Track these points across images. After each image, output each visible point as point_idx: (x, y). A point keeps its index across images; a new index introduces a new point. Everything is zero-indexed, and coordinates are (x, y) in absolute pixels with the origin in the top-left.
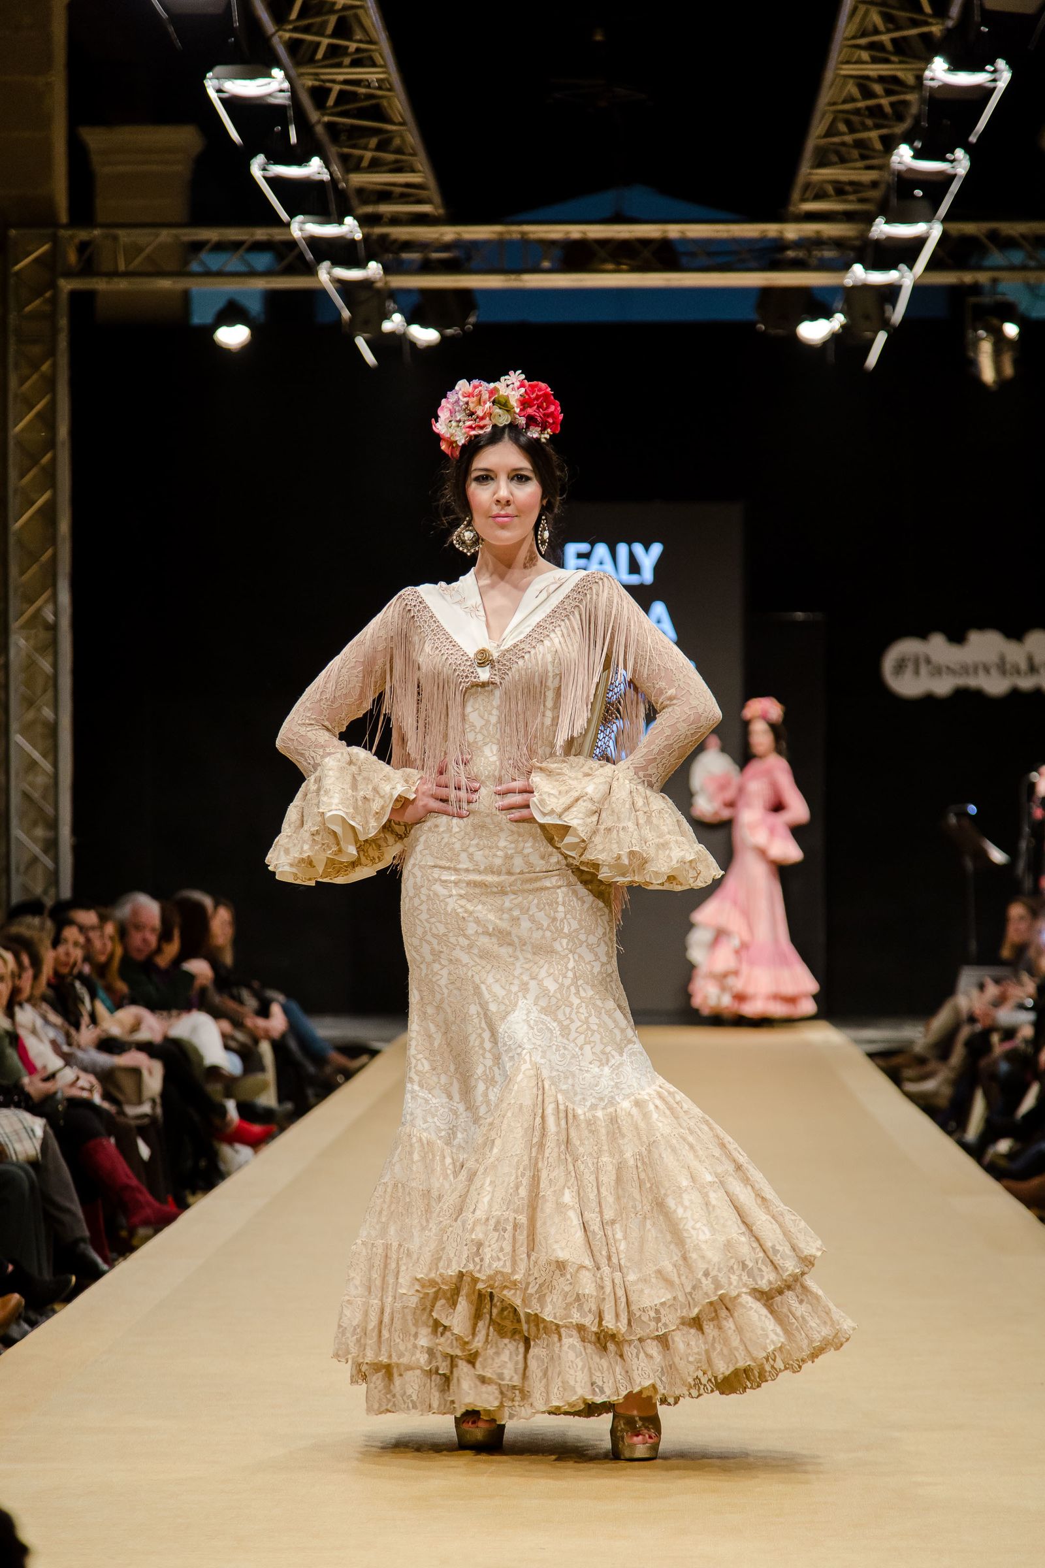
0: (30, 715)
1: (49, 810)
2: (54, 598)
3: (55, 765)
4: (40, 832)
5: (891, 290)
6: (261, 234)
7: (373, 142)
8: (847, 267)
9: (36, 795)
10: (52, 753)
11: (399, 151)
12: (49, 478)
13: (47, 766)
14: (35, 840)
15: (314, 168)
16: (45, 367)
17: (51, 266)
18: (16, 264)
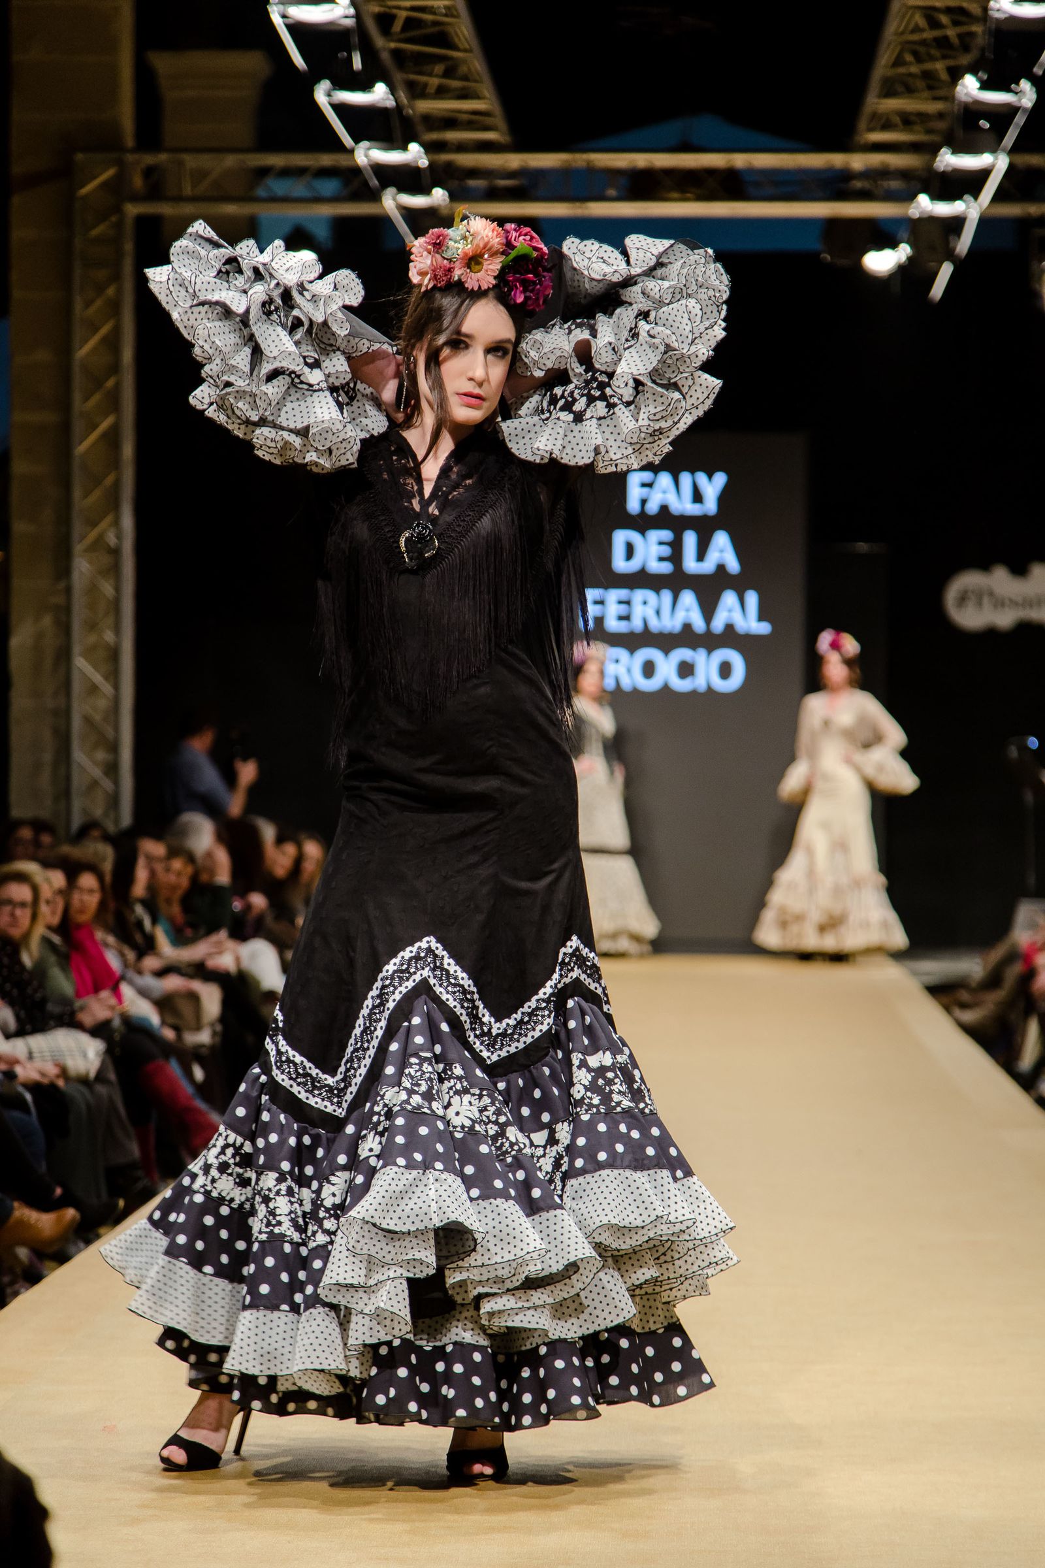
0: (92, 639)
1: (110, 732)
2: (117, 523)
3: (116, 687)
4: (101, 755)
5: (955, 224)
6: (326, 160)
7: (439, 68)
8: (912, 197)
9: (98, 718)
10: (114, 676)
11: (465, 78)
12: (113, 402)
13: (107, 688)
14: (95, 763)
15: (379, 94)
16: (111, 291)
17: (117, 190)
18: (83, 186)
